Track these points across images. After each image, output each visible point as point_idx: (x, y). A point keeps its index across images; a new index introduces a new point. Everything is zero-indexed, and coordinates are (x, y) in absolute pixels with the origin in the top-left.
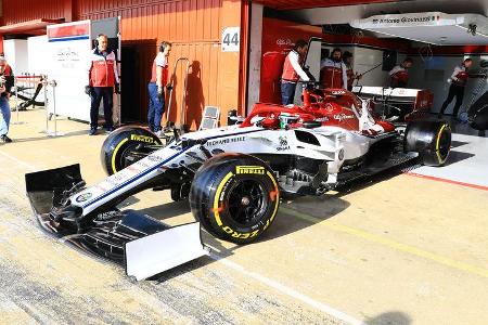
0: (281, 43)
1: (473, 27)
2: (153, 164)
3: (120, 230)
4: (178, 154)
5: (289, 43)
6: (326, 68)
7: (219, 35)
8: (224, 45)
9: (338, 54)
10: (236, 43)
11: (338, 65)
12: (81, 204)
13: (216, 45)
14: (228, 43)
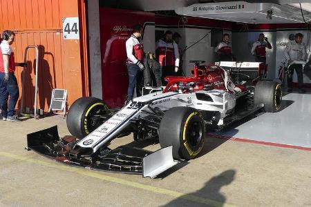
0: (117, 29)
1: (270, 12)
2: (123, 118)
3: (121, 158)
4: (136, 112)
5: (125, 29)
6: (160, 48)
7: (60, 25)
8: (65, 34)
9: (169, 36)
10: (76, 31)
11: (170, 46)
12: (90, 146)
13: (58, 33)
14: (69, 31)
